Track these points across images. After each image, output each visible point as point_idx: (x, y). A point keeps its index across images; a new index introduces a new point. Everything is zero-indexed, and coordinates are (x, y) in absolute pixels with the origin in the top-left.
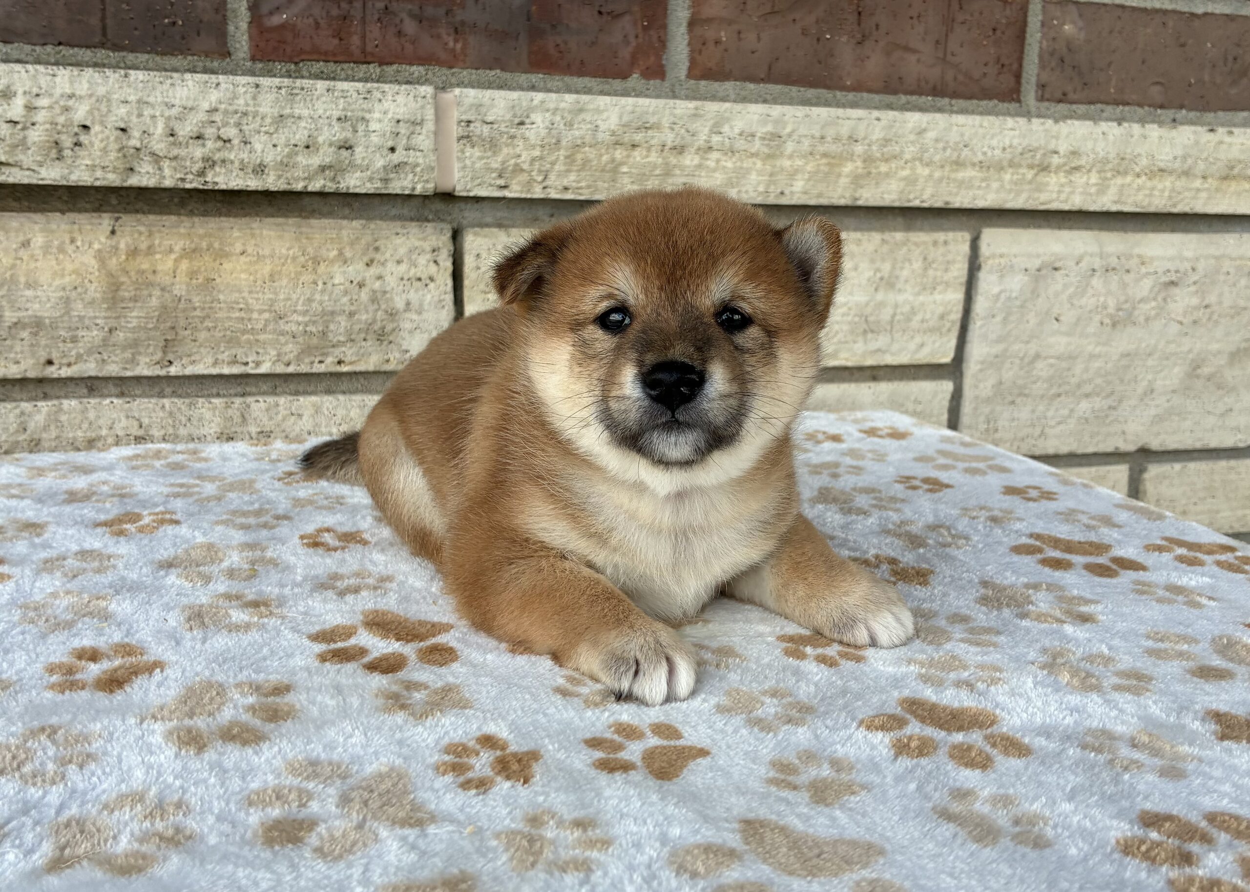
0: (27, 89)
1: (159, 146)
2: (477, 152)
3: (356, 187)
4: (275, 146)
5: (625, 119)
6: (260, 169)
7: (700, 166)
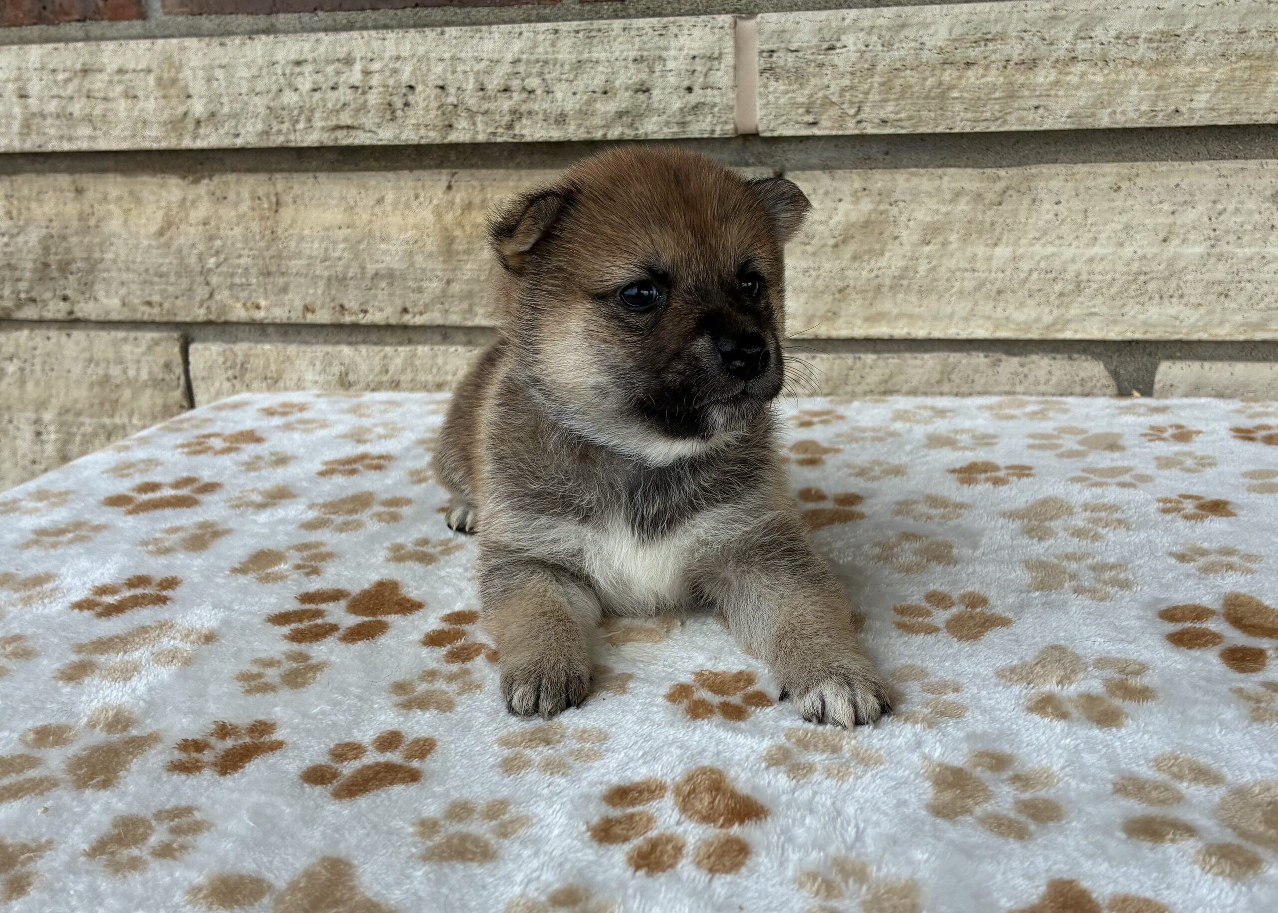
0: (363, 54)
1: (472, 101)
2: (781, 86)
3: (653, 133)
4: (574, 94)
5: (959, 30)
6: (561, 119)
7: (1057, 83)
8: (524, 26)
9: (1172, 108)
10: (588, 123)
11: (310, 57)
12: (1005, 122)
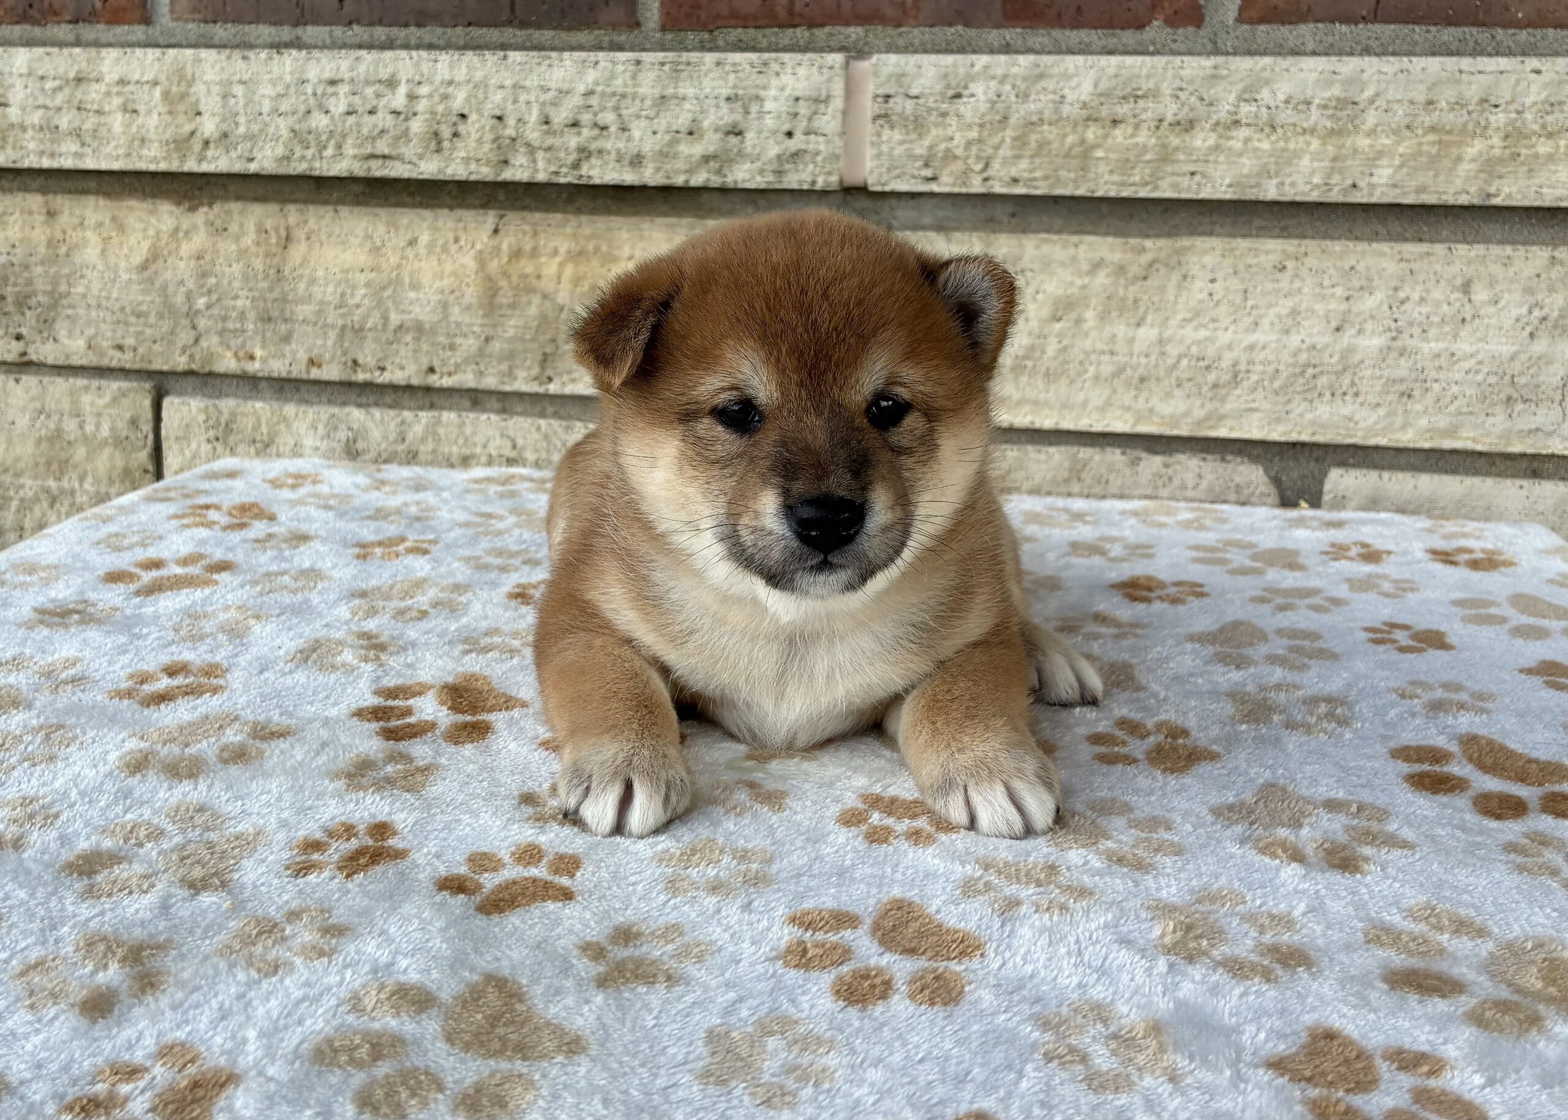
0: (410, 76)
1: (534, 134)
2: (897, 135)
3: (744, 181)
4: (655, 133)
5: (1104, 85)
6: (637, 161)
7: (1217, 148)
8: (601, 55)
9: (1349, 182)
10: (668, 167)
11: (346, 76)
12: (1156, 188)
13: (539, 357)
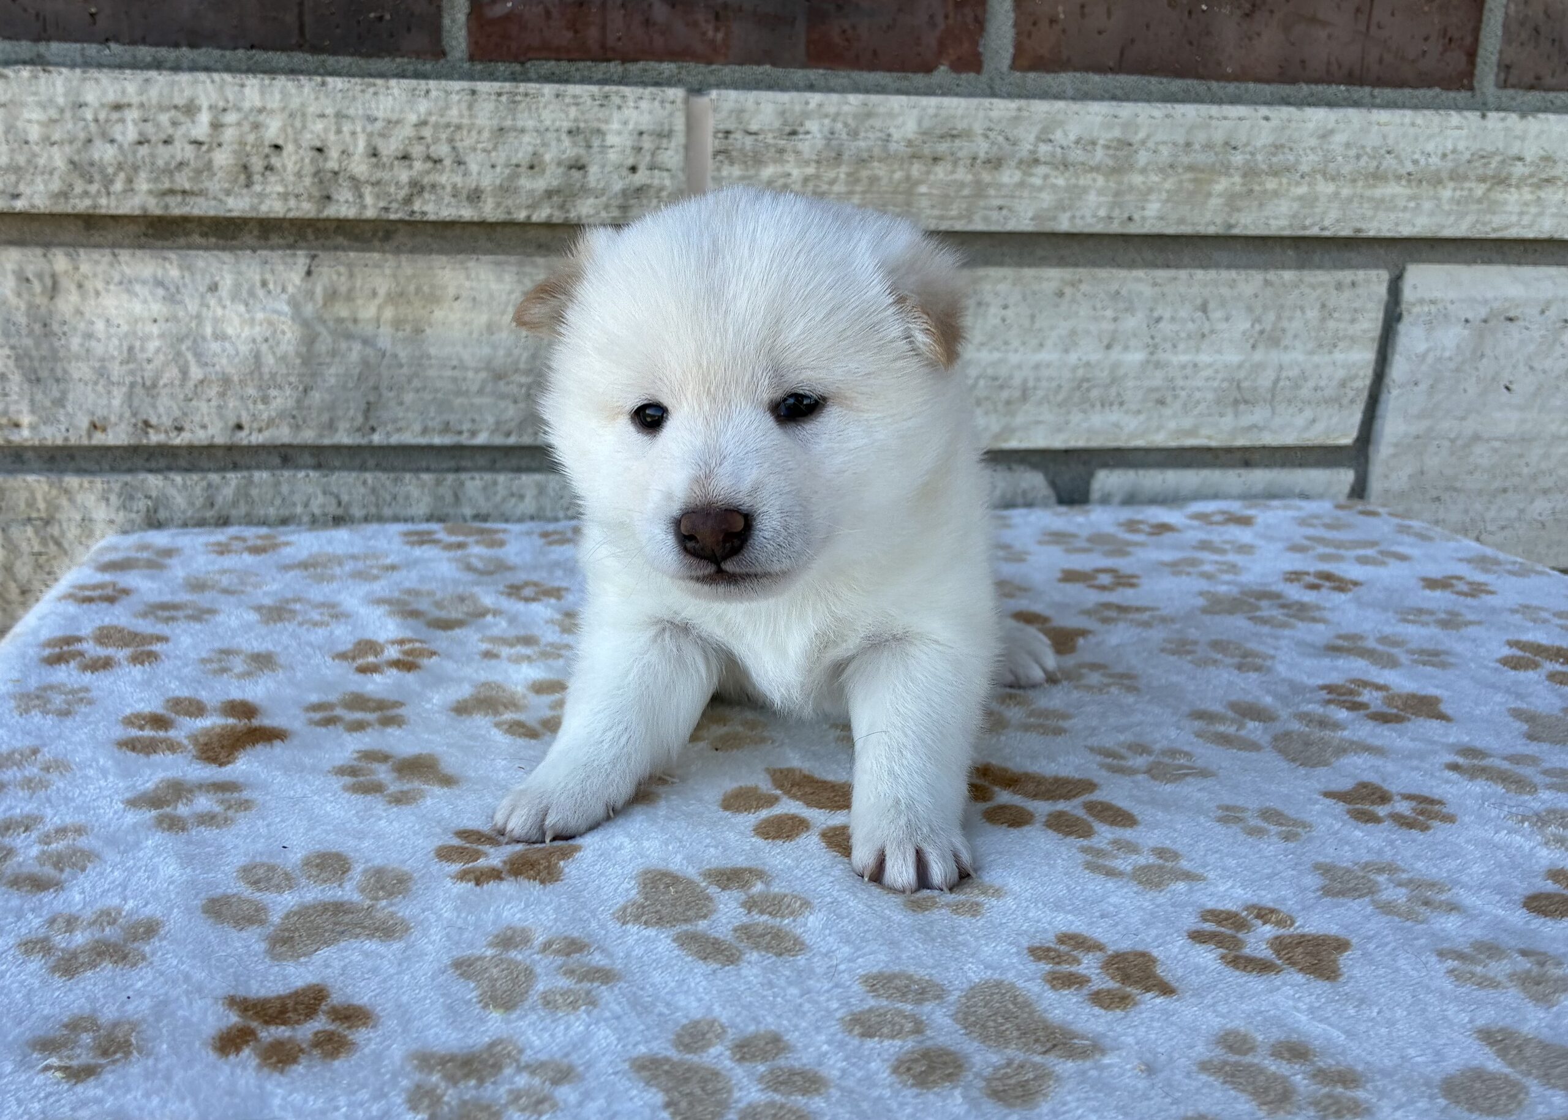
0: (213, 102)
1: (360, 167)
2: (737, 171)
3: (589, 217)
4: (493, 166)
5: (926, 124)
6: (475, 196)
7: (1022, 184)
8: (432, 84)
9: (1126, 215)
10: (510, 202)
11: (135, 100)
12: (971, 221)
13: (363, 406)
